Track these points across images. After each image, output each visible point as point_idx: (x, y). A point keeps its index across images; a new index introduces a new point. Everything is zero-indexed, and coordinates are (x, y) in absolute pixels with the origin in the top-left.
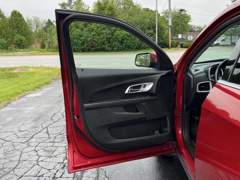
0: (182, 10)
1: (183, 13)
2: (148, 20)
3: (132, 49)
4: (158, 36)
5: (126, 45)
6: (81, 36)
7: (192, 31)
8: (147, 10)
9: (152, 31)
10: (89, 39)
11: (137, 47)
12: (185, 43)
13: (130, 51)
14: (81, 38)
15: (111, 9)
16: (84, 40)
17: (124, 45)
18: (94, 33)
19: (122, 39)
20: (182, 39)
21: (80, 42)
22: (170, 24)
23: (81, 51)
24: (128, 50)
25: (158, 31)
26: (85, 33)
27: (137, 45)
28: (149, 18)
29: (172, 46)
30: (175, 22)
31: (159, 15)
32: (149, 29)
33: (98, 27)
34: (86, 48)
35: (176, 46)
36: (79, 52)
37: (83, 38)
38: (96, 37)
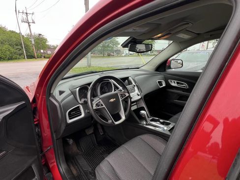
0: (40, 35)
1: (41, 36)
2: (14, 39)
3: (4, 59)
4: (26, 50)
7: (49, 48)
8: (13, 32)
9: (19, 47)
11: (9, 58)
12: (46, 56)
20: (44, 53)
22: (33, 43)
25: (25, 47)
27: (8, 56)
28: (15, 37)
29: (38, 58)
30: (37, 42)
31: (23, 36)
32: (17, 45)
35: (41, 57)
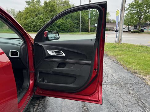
3: (65, 31)
5: (61, 29)
6: (33, 22)
10: (38, 24)
11: (68, 30)
13: (64, 33)
14: (33, 23)
15: (53, 6)
16: (35, 24)
17: (60, 29)
18: (41, 21)
19: (59, 25)
21: (32, 26)
22: (90, 17)
23: (33, 31)
24: (62, 32)
26: (36, 20)
33: (44, 17)
34: (36, 30)
36: (31, 32)
37: (34, 23)
38: (43, 23)
